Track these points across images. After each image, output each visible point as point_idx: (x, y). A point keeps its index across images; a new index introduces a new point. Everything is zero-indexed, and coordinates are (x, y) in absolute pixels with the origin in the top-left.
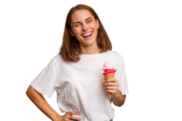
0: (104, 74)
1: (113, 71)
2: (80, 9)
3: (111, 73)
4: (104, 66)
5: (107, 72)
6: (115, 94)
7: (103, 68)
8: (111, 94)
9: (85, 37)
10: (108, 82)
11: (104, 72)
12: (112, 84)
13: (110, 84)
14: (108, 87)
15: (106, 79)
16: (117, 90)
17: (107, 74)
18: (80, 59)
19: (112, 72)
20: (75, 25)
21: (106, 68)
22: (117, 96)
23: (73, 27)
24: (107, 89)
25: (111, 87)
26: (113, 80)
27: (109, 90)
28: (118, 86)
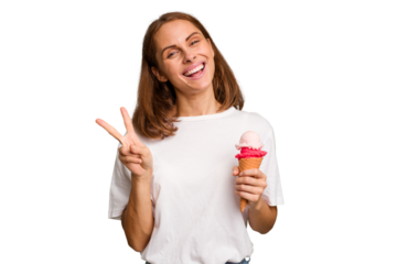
0: (239, 157)
1: (260, 155)
2: (171, 20)
3: (254, 158)
4: (242, 140)
5: (247, 154)
6: (256, 203)
7: (238, 143)
8: (247, 201)
9: (191, 76)
10: (244, 176)
11: (239, 152)
12: (253, 181)
13: (248, 180)
14: (243, 187)
15: (241, 168)
16: (261, 194)
17: (244, 157)
18: (176, 129)
19: (257, 156)
20: (165, 54)
21: (244, 145)
22: (258, 207)
23: (162, 59)
24: (240, 190)
25: (248, 188)
26: (255, 172)
27: (243, 194)
28: (264, 187)
